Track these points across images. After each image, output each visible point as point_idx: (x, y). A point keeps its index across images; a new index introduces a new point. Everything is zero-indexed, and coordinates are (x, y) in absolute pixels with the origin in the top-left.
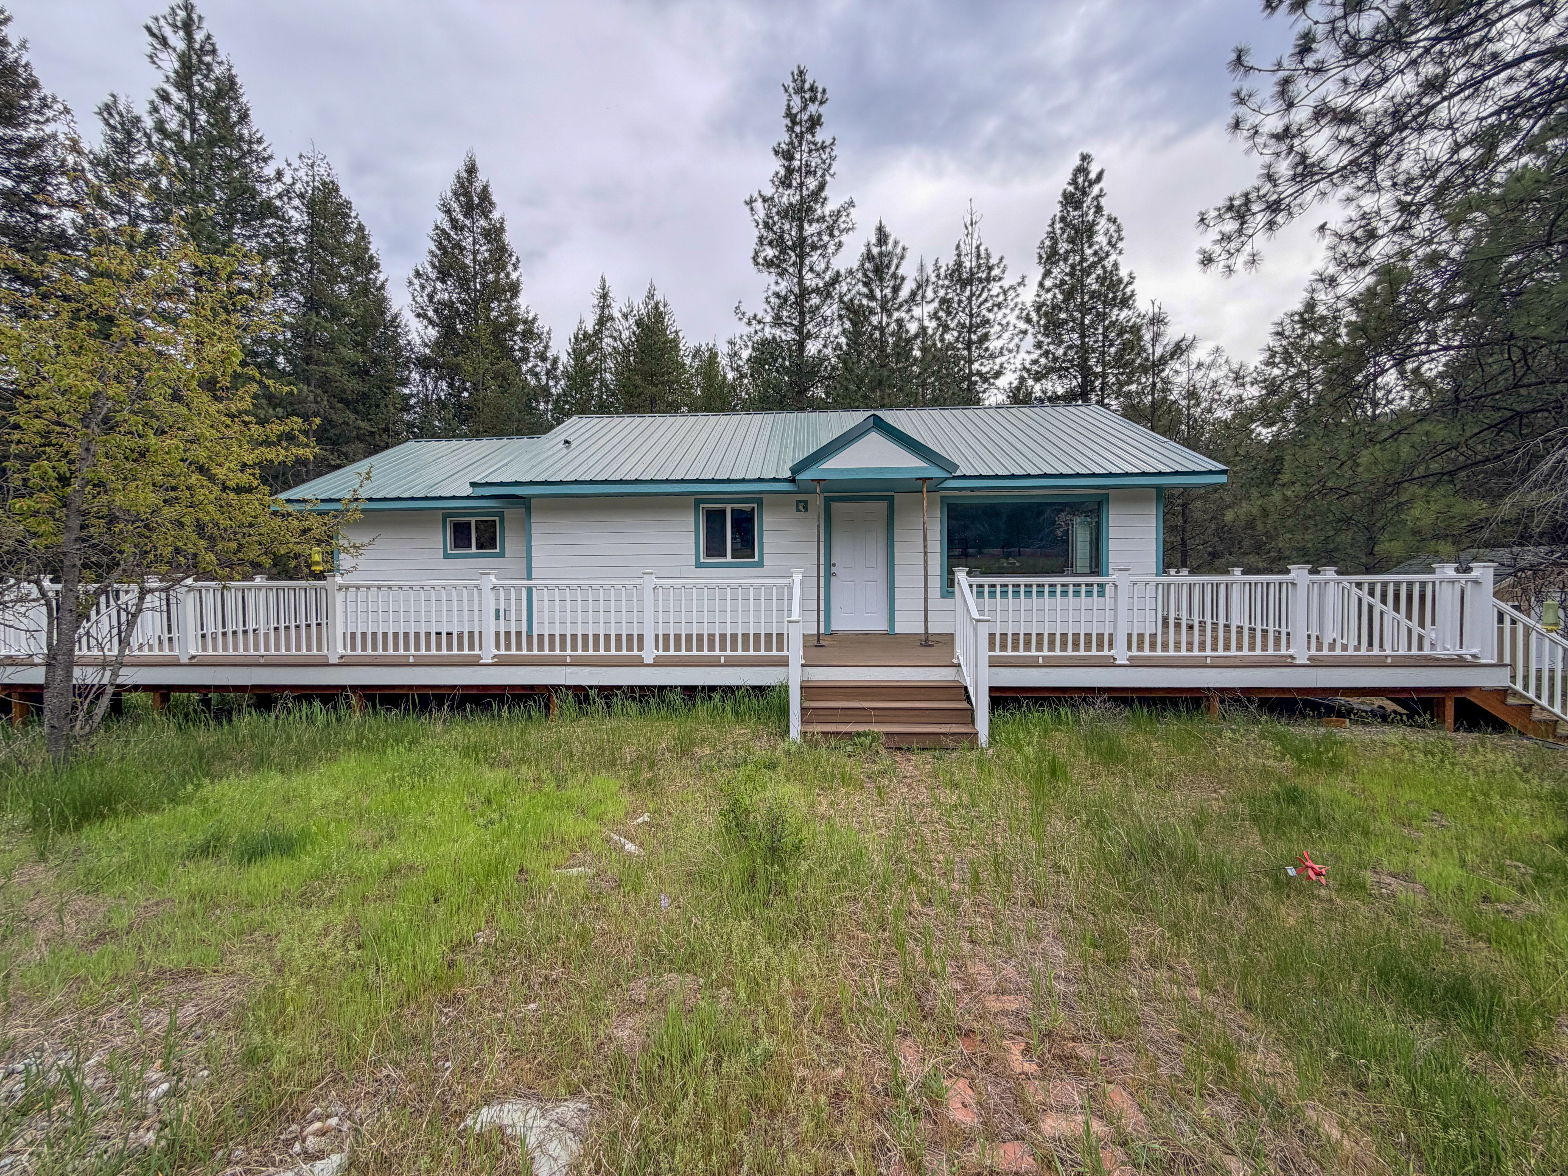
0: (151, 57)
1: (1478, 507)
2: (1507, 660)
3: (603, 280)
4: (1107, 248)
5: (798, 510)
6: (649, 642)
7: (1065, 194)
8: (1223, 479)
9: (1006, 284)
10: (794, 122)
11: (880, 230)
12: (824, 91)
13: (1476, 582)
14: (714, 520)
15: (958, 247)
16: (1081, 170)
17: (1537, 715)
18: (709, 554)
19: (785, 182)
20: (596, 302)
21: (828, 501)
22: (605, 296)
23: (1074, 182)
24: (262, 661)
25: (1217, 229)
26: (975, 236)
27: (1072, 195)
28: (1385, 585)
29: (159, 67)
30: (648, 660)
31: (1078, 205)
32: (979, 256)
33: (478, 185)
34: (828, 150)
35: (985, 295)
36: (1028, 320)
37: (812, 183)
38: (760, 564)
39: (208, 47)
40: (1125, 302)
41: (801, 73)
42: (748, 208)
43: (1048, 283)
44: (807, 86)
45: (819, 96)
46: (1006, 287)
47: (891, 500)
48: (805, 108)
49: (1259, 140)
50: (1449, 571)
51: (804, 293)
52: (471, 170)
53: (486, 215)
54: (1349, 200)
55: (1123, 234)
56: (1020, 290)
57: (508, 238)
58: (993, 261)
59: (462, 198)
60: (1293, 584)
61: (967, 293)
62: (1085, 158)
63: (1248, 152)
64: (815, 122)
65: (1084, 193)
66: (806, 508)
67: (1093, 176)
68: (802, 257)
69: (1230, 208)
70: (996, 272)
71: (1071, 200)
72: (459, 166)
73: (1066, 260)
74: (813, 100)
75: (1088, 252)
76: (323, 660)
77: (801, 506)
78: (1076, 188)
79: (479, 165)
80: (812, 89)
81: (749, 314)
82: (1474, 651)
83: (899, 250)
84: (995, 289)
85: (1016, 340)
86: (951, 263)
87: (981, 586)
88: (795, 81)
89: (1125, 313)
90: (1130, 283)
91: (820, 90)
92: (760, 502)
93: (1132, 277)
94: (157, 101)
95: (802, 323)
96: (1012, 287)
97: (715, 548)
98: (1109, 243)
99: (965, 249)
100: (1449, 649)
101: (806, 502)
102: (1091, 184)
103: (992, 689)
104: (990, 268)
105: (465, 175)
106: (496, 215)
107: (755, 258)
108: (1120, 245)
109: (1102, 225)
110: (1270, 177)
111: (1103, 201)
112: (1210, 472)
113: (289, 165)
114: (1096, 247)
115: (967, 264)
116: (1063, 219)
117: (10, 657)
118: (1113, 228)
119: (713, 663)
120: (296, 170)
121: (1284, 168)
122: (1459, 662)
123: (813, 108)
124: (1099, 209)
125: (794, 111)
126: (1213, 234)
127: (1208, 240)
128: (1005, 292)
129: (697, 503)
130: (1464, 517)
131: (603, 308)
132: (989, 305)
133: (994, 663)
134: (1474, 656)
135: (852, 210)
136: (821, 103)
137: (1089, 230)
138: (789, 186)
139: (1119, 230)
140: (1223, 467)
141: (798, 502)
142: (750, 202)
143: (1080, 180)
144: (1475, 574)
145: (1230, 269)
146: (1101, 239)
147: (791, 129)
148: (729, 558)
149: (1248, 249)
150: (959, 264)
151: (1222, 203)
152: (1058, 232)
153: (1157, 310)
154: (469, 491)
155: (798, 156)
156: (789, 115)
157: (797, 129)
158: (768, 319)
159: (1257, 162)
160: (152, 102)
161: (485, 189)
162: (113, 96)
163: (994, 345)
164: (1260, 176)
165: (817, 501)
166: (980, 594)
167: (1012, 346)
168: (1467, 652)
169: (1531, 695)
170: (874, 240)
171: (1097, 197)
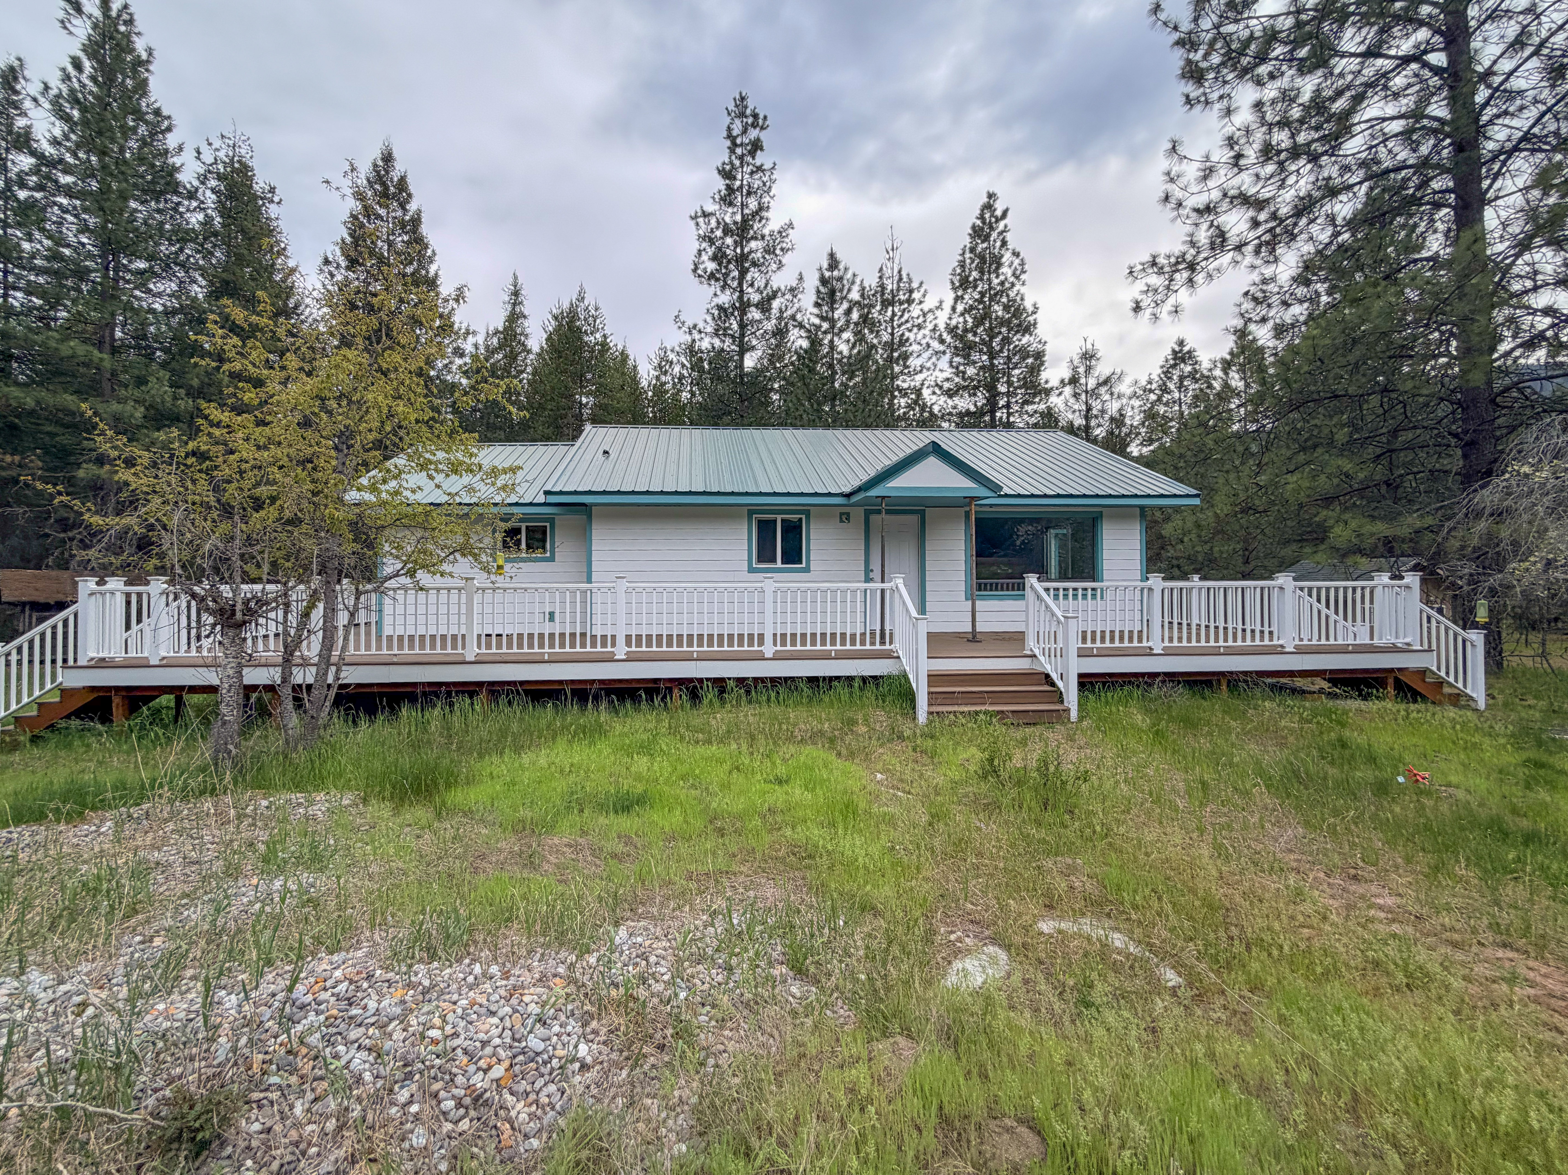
0: (62, 22)
1: (1381, 528)
2: (1434, 647)
3: (516, 278)
4: (1012, 279)
5: (841, 521)
6: (768, 639)
7: (974, 227)
8: (1197, 501)
9: (926, 307)
10: (735, 145)
11: (832, 256)
12: (765, 118)
13: (1408, 587)
14: (765, 529)
15: (881, 270)
16: (988, 207)
17: (1447, 690)
18: (760, 560)
19: (727, 199)
20: (507, 299)
21: (868, 514)
22: (516, 294)
23: (982, 217)
24: (395, 660)
25: (1144, 281)
26: (897, 261)
27: (982, 229)
28: (1319, 589)
29: (71, 33)
30: (769, 654)
31: (987, 238)
32: (900, 279)
33: (395, 176)
34: (768, 174)
35: (906, 316)
36: (942, 341)
37: (753, 204)
38: (807, 570)
39: (125, 17)
40: (1027, 329)
41: (743, 99)
42: (693, 223)
43: (960, 308)
44: (748, 112)
45: (761, 122)
46: (926, 309)
47: (922, 514)
48: (745, 131)
49: (1183, 212)
50: (1384, 578)
51: (743, 306)
52: (388, 158)
53: (403, 206)
54: (1253, 267)
55: (1026, 267)
56: (938, 313)
57: (425, 229)
58: (915, 285)
59: (377, 187)
60: (1281, 588)
61: (889, 313)
62: (990, 196)
63: (1174, 220)
64: (756, 146)
65: (992, 228)
66: (848, 519)
67: (999, 213)
68: (743, 273)
69: (1154, 264)
70: (916, 295)
71: (979, 233)
72: (375, 154)
73: (975, 287)
74: (754, 125)
75: (996, 281)
76: (460, 659)
77: (845, 517)
78: (984, 223)
79: (395, 154)
80: (755, 116)
81: (689, 323)
82: (1407, 640)
83: (849, 275)
84: (915, 311)
85: (934, 359)
86: (874, 285)
87: (1057, 589)
88: (737, 106)
89: (1025, 340)
90: (1034, 313)
91: (761, 116)
92: (808, 514)
93: (1036, 308)
94: (70, 69)
95: (743, 335)
96: (930, 311)
97: (765, 554)
98: (1014, 274)
99: (887, 272)
100: (1385, 639)
101: (848, 514)
102: (997, 221)
103: (1080, 676)
104: (911, 291)
105: (380, 163)
106: (412, 207)
107: (695, 270)
108: (1023, 277)
109: (1007, 257)
110: (1193, 244)
111: (1009, 236)
112: (1188, 496)
113: (210, 144)
114: (1002, 278)
115: (890, 287)
116: (972, 250)
117: (103, 659)
118: (1017, 262)
119: (825, 656)
120: (217, 150)
121: (1203, 236)
122: (1394, 649)
123: (753, 134)
124: (1004, 243)
125: (735, 133)
126: (1140, 285)
127: (1135, 290)
128: (924, 315)
129: (750, 513)
130: (1372, 534)
131: (514, 305)
132: (909, 325)
133: (1083, 654)
134: (1408, 644)
135: (790, 231)
136: (762, 128)
137: (997, 262)
138: (731, 204)
139: (1022, 264)
140: (1195, 492)
141: (841, 514)
142: (694, 218)
143: (987, 216)
144: (1406, 581)
145: (1155, 317)
146: (1006, 270)
147: (732, 151)
148: (779, 564)
149: (1171, 301)
150: (883, 287)
151: (1147, 258)
152: (968, 261)
153: (1089, 346)
154: (541, 499)
155: (739, 177)
156: (730, 136)
157: (739, 151)
158: (709, 329)
159: (1182, 230)
160: (64, 70)
161: (403, 179)
162: (19, 59)
163: (914, 362)
164: (1185, 242)
165: (858, 514)
166: (1056, 597)
167: (928, 365)
168: (1400, 642)
169: (1443, 674)
170: (825, 265)
171: (1001, 233)
